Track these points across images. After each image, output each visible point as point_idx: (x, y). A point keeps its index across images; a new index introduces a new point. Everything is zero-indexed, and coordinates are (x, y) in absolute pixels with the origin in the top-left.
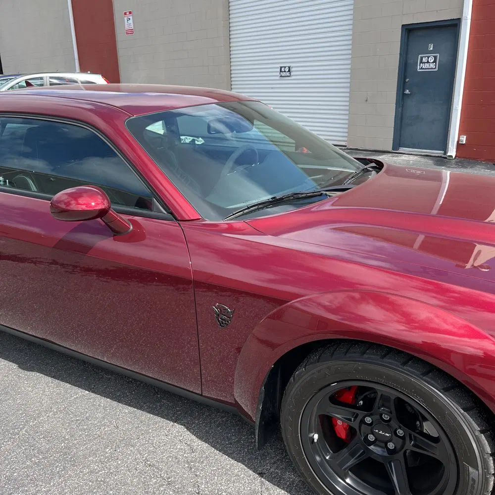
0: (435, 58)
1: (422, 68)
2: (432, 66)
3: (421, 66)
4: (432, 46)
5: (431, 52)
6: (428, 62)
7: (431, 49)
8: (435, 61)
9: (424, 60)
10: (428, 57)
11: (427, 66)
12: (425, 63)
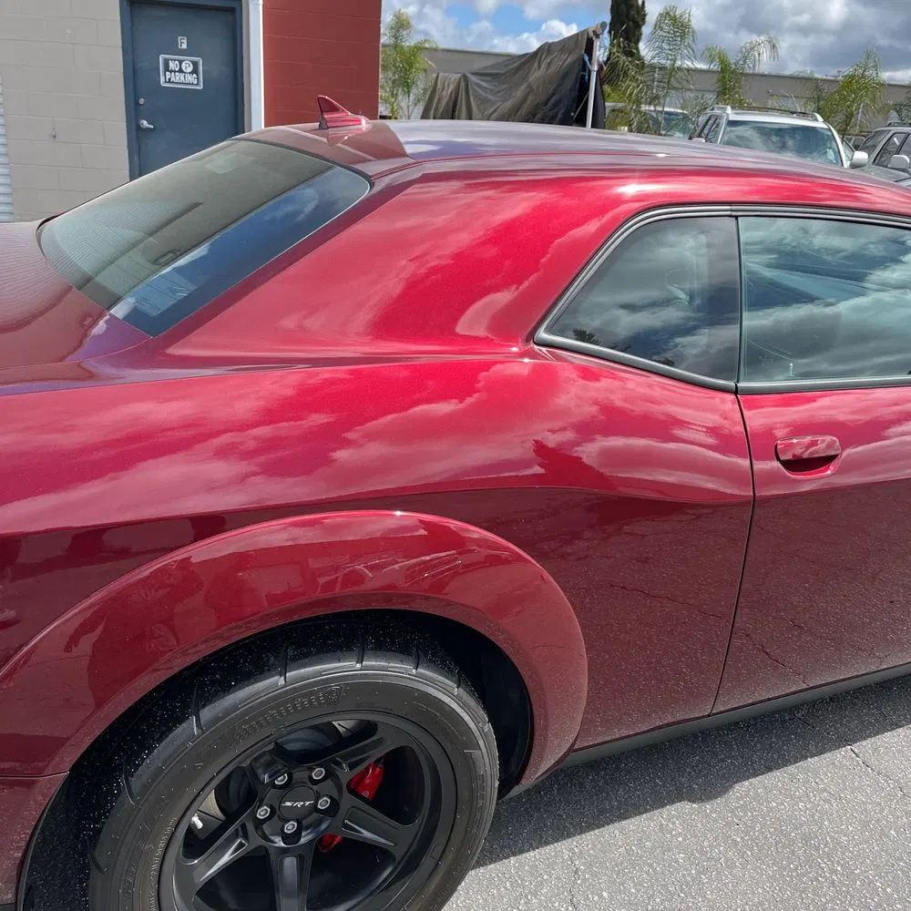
0: (195, 64)
1: (169, 82)
2: (191, 78)
3: (168, 77)
4: (185, 41)
5: (183, 53)
6: (181, 71)
7: (184, 46)
8: (195, 71)
9: (172, 65)
10: (181, 62)
11: (178, 77)
12: (175, 72)
